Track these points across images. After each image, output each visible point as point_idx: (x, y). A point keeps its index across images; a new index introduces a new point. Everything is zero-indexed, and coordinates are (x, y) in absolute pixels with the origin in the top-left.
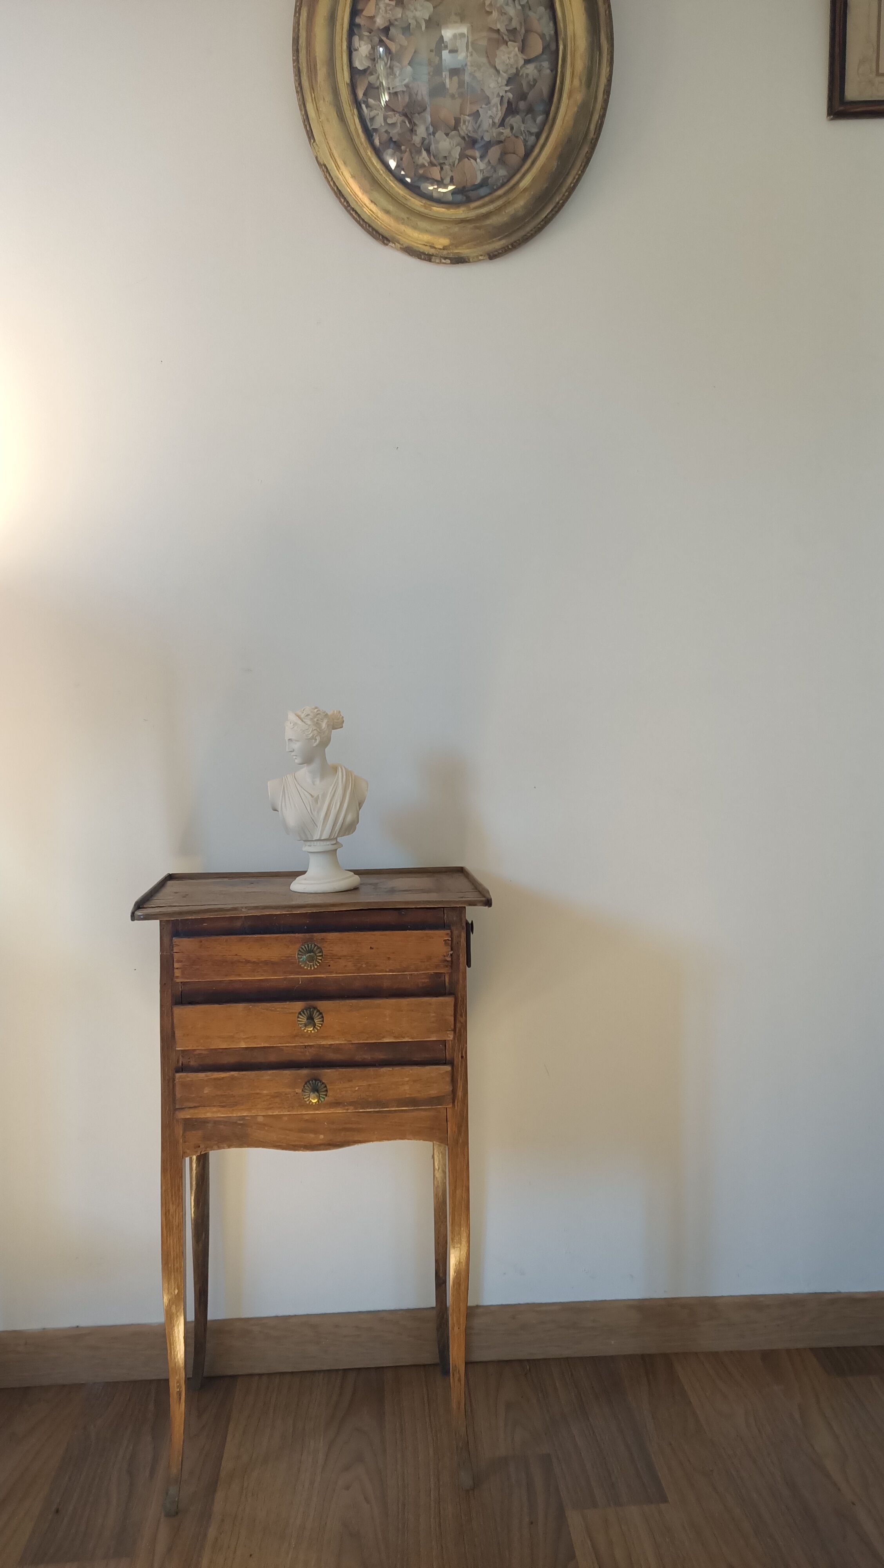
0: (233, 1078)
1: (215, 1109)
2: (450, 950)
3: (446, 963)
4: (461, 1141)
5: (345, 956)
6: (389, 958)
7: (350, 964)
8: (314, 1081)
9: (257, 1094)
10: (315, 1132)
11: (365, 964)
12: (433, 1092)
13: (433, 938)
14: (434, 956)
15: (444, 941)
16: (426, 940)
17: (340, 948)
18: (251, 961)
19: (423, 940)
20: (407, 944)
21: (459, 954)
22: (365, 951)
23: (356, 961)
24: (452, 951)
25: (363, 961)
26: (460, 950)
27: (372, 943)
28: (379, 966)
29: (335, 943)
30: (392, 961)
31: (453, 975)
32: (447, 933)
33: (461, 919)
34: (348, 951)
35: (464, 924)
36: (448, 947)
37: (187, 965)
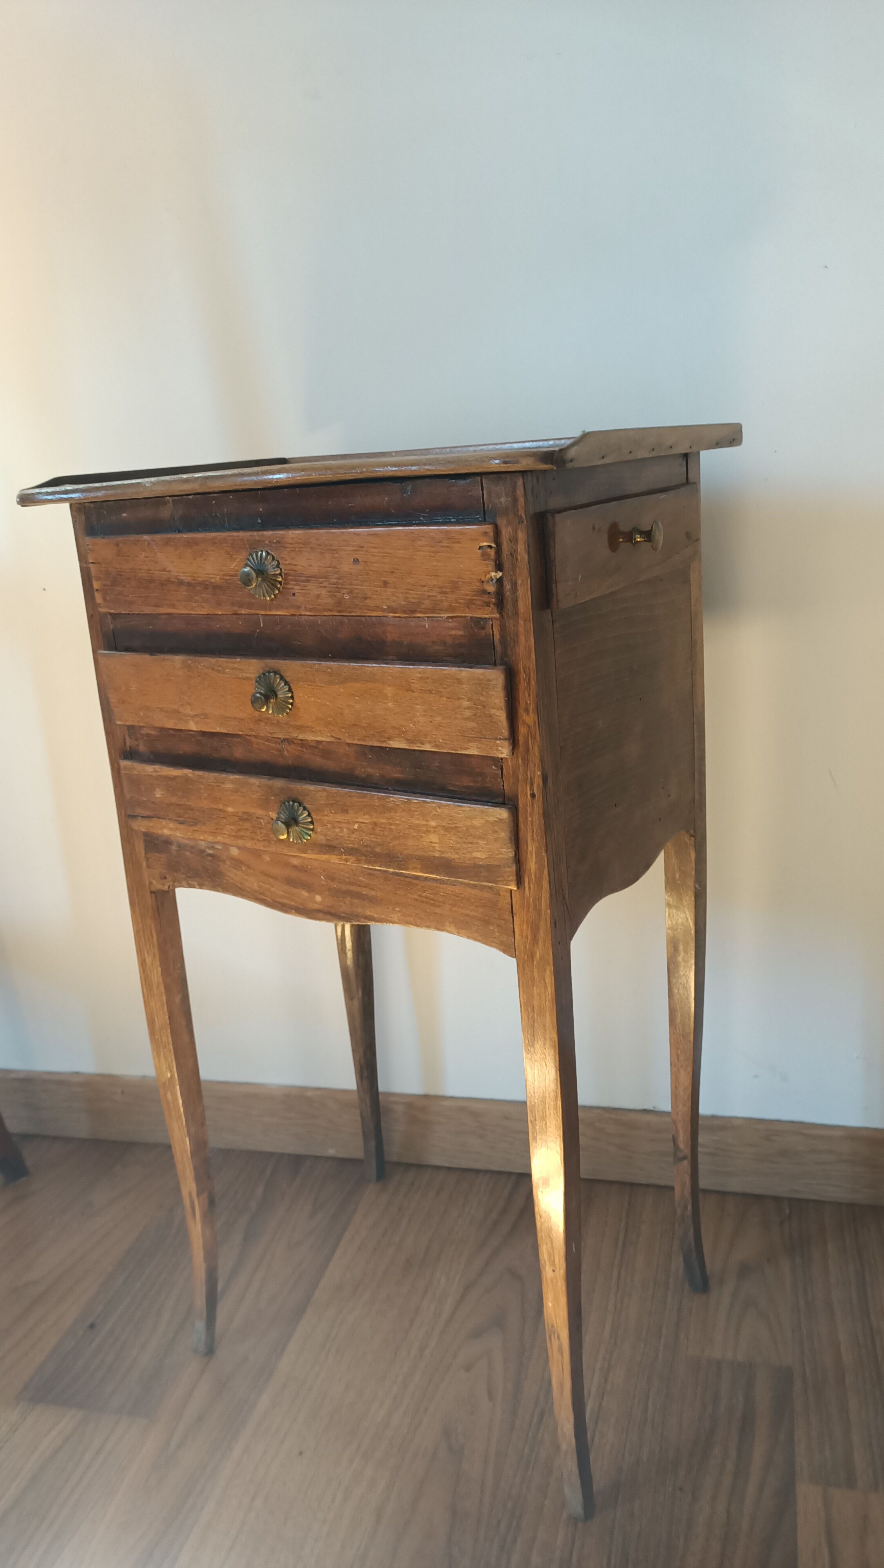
1: (173, 825)
2: (494, 568)
4: (538, 956)
5: (315, 577)
6: (385, 583)
7: (323, 592)
8: (291, 803)
9: (220, 810)
11: (348, 593)
12: (478, 854)
13: (459, 542)
14: (462, 582)
15: (479, 549)
16: (448, 547)
17: (307, 559)
18: (185, 581)
19: (442, 547)
20: (414, 555)
21: (516, 579)
22: (346, 567)
23: (333, 588)
24: (498, 572)
25: (345, 589)
26: (518, 570)
27: (356, 550)
28: (370, 598)
29: (299, 551)
30: (392, 588)
31: (507, 624)
32: (486, 532)
33: (515, 500)
34: (319, 566)
35: (522, 512)
36: (488, 562)
37: (107, 586)
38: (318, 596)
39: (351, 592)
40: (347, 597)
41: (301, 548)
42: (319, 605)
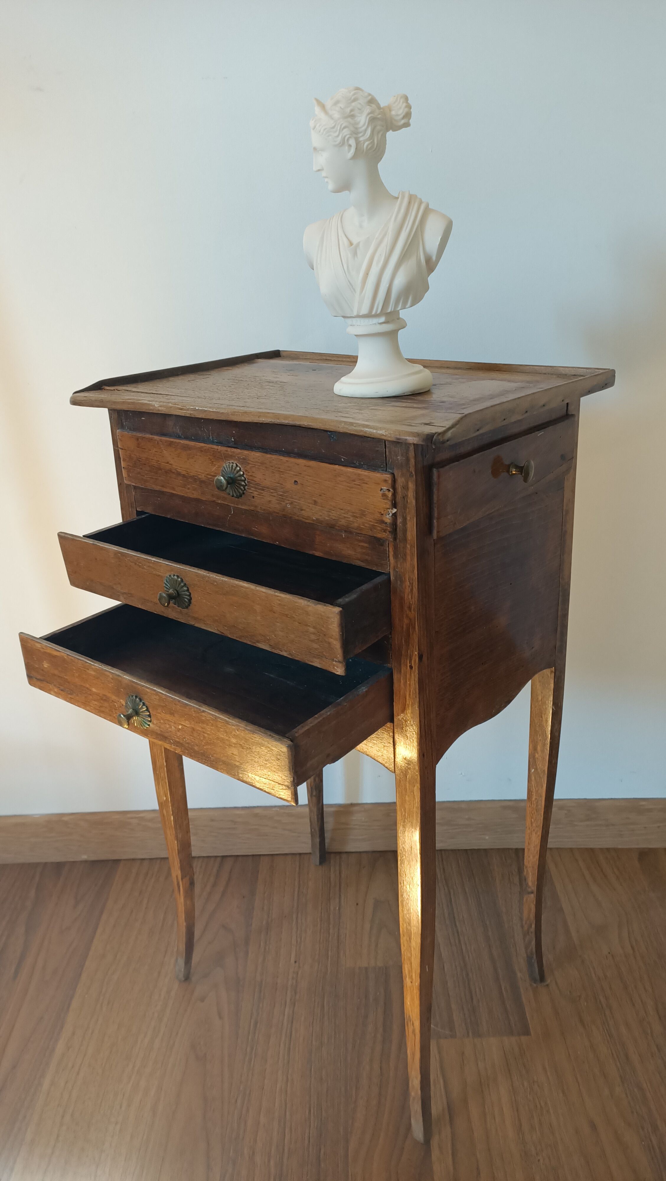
2: (391, 506)
3: (383, 526)
5: (268, 488)
6: (315, 503)
13: (367, 483)
14: (367, 511)
15: (381, 491)
16: (359, 485)
17: (263, 475)
18: (182, 473)
19: (355, 484)
20: (336, 486)
21: (406, 516)
22: (289, 485)
23: (280, 498)
24: (394, 509)
25: (289, 500)
26: (408, 510)
27: (296, 475)
28: (304, 510)
29: (258, 468)
30: (319, 506)
31: (399, 546)
32: (386, 480)
33: (408, 460)
34: (271, 481)
35: (412, 470)
36: (385, 501)
37: (130, 466)
38: (270, 501)
39: (291, 503)
40: (289, 506)
41: (259, 466)
42: (270, 508)
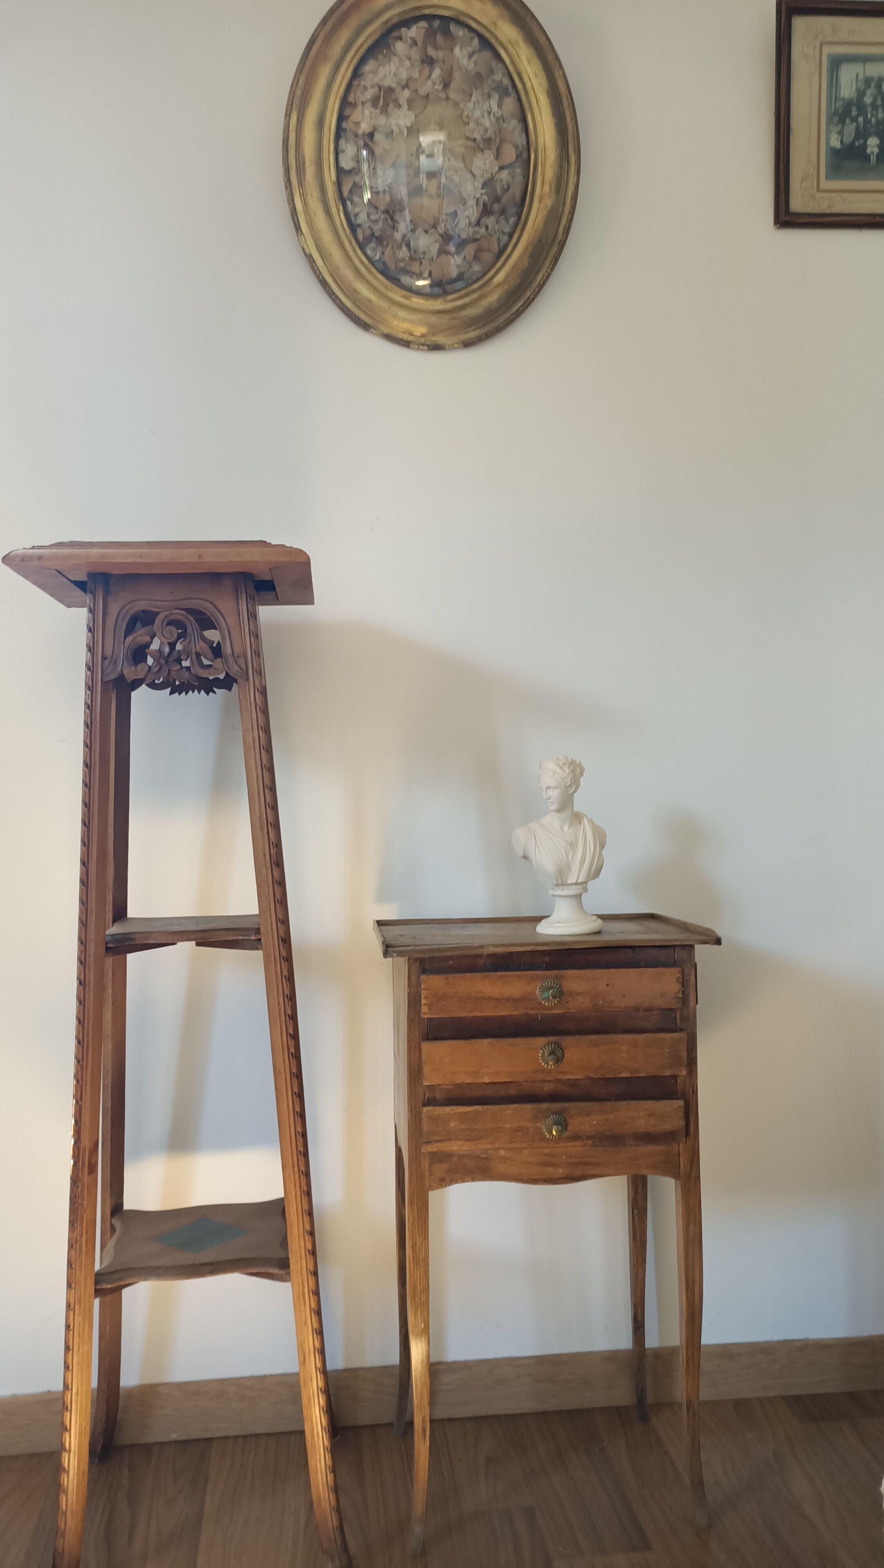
0: (477, 1113)
1: (460, 1143)
2: (681, 987)
3: (677, 999)
4: (693, 1176)
5: (582, 993)
6: (624, 996)
7: (587, 1000)
8: (554, 1116)
9: (500, 1128)
10: (554, 1165)
12: (667, 1127)
13: (665, 975)
14: (666, 993)
15: (674, 979)
16: (660, 978)
17: (578, 984)
18: (494, 997)
19: (656, 979)
20: (642, 982)
21: (689, 991)
22: (602, 988)
23: (593, 998)
24: (683, 988)
25: (600, 998)
26: (690, 988)
27: (608, 979)
28: (614, 1002)
29: (574, 981)
30: (627, 997)
31: (684, 1011)
32: (677, 971)
33: (691, 957)
34: (585, 988)
35: (693, 962)
36: (679, 984)
38: (583, 1002)
39: (603, 1000)
40: (601, 1002)
42: (583, 1007)
